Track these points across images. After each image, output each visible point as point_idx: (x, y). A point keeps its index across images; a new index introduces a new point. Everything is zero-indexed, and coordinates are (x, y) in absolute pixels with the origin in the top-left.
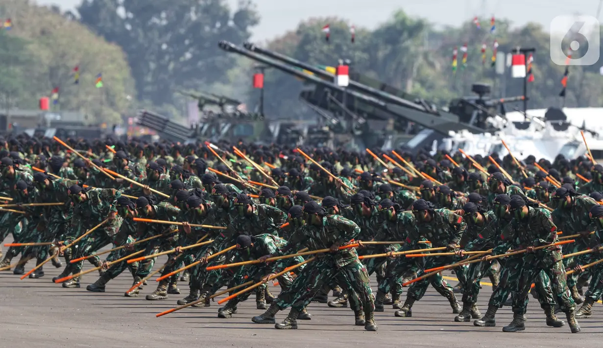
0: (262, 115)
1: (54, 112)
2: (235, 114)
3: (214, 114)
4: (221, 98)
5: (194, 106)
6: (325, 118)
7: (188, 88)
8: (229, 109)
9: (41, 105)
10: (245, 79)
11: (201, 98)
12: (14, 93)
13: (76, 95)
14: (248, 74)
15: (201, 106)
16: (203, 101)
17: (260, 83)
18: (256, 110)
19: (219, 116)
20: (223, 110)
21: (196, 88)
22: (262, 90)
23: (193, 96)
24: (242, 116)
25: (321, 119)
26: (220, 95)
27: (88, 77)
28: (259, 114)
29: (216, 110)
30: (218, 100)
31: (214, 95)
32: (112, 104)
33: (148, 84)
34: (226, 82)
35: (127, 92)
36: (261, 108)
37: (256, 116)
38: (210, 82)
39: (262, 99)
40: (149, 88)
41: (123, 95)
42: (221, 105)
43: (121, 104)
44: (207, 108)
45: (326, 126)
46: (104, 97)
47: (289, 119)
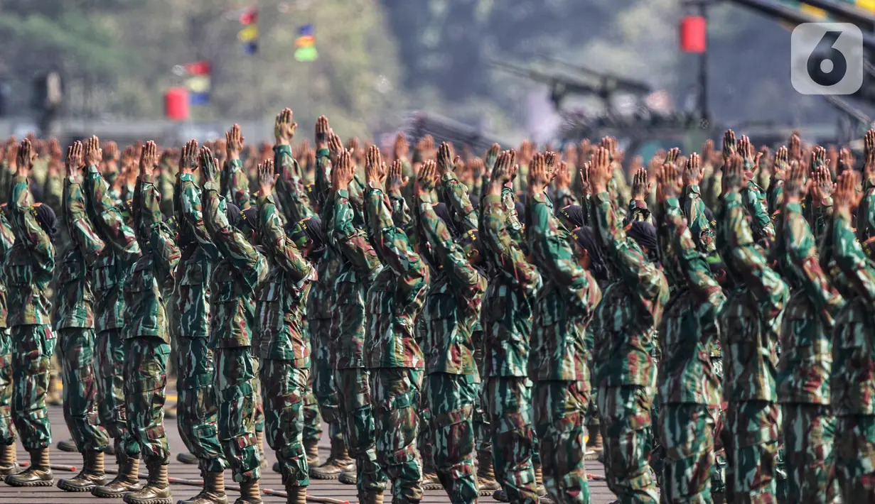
0: (705, 116)
1: (202, 124)
2: (637, 117)
3: (587, 120)
4: (605, 78)
5: (539, 99)
6: (855, 121)
7: (526, 57)
8: (625, 104)
9: (169, 106)
10: (663, 32)
11: (554, 81)
12: (104, 78)
13: (255, 81)
14: (667, 19)
15: (556, 99)
16: (560, 88)
17: (696, 41)
18: (691, 104)
19: (602, 123)
20: (609, 105)
21: (546, 57)
22: (703, 58)
23: (534, 76)
24: (656, 120)
25: (847, 124)
26: (601, 70)
27: (282, 35)
28: (697, 115)
29: (592, 107)
30: (595, 83)
31: (585, 71)
32: (344, 101)
33: (427, 51)
34: (618, 39)
35: (376, 70)
36: (702, 101)
37: (690, 120)
38: (578, 40)
39: (703, 79)
40: (431, 62)
41: (366, 78)
42: (604, 94)
43: (363, 100)
44: (572, 103)
45: (858, 137)
46: (321, 84)
47: (769, 124)
